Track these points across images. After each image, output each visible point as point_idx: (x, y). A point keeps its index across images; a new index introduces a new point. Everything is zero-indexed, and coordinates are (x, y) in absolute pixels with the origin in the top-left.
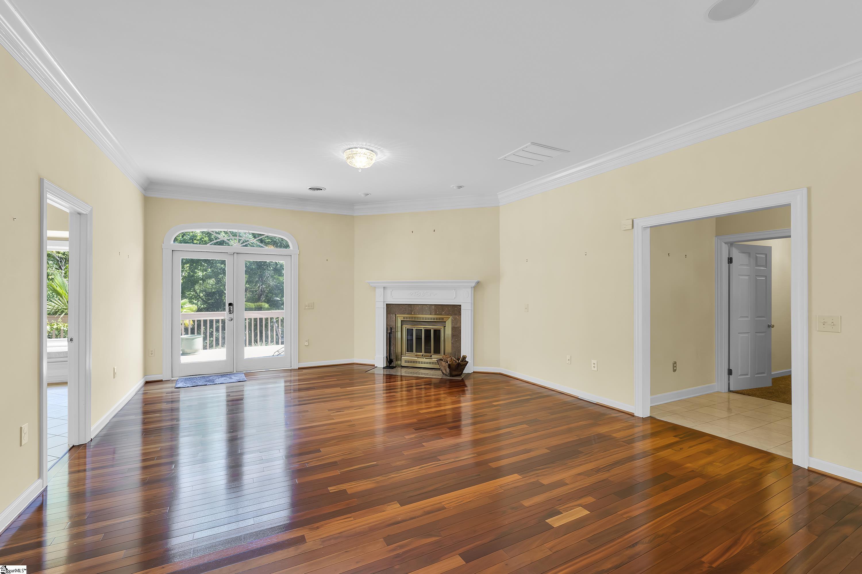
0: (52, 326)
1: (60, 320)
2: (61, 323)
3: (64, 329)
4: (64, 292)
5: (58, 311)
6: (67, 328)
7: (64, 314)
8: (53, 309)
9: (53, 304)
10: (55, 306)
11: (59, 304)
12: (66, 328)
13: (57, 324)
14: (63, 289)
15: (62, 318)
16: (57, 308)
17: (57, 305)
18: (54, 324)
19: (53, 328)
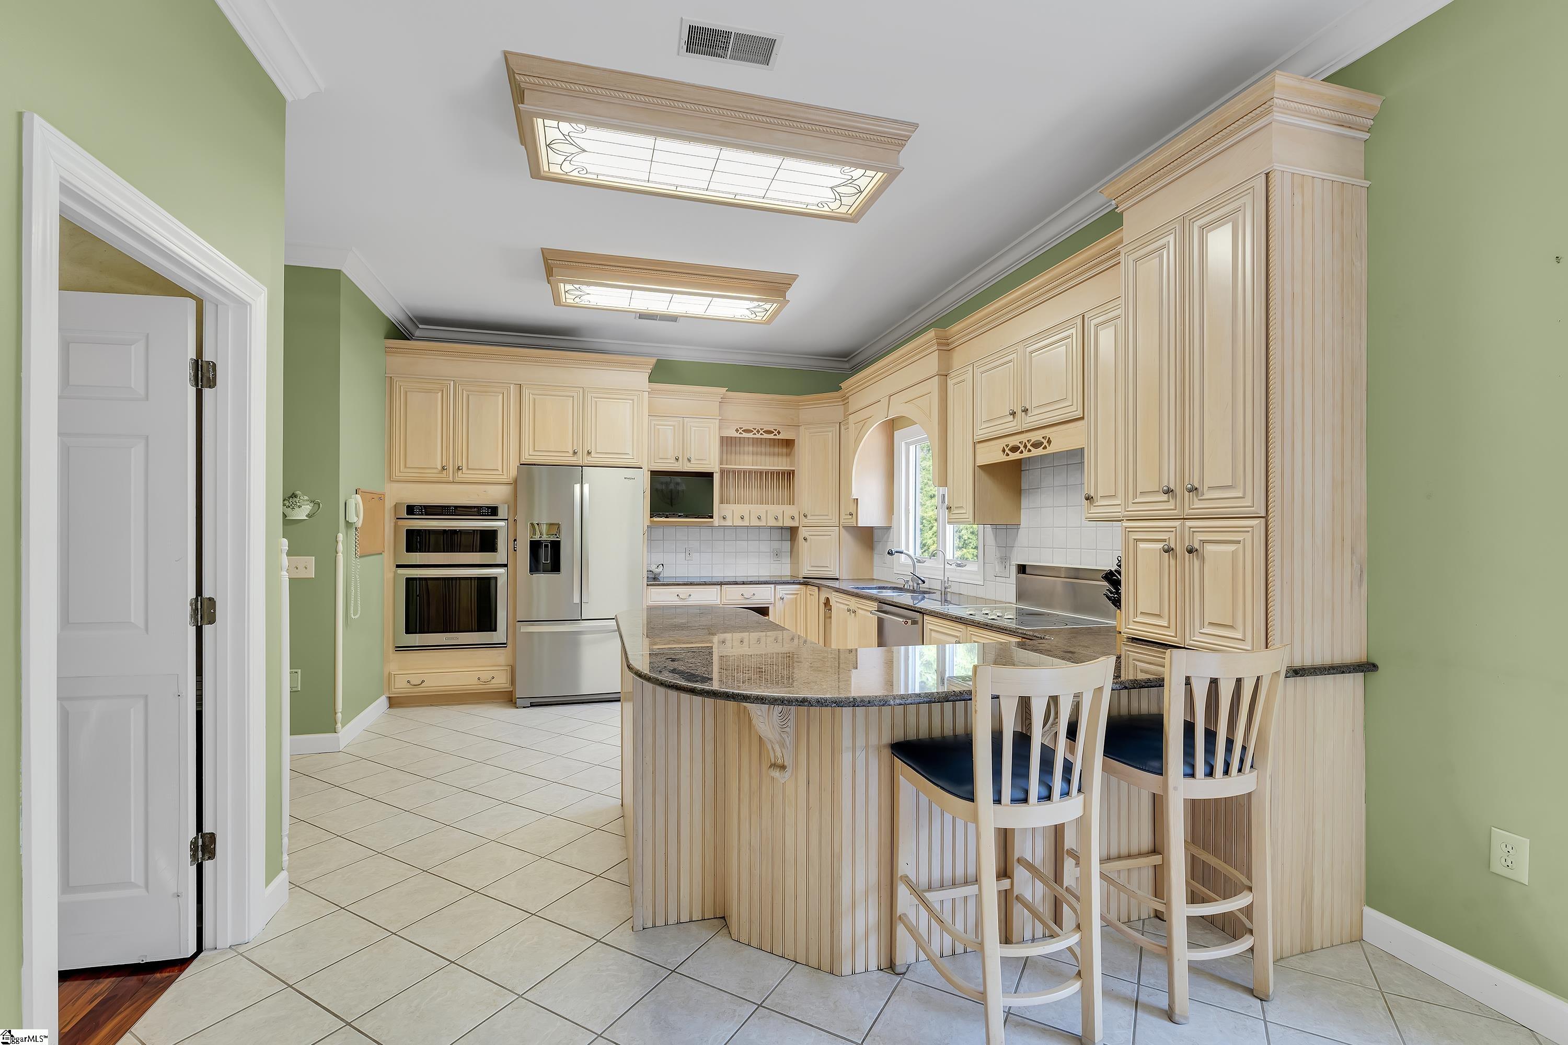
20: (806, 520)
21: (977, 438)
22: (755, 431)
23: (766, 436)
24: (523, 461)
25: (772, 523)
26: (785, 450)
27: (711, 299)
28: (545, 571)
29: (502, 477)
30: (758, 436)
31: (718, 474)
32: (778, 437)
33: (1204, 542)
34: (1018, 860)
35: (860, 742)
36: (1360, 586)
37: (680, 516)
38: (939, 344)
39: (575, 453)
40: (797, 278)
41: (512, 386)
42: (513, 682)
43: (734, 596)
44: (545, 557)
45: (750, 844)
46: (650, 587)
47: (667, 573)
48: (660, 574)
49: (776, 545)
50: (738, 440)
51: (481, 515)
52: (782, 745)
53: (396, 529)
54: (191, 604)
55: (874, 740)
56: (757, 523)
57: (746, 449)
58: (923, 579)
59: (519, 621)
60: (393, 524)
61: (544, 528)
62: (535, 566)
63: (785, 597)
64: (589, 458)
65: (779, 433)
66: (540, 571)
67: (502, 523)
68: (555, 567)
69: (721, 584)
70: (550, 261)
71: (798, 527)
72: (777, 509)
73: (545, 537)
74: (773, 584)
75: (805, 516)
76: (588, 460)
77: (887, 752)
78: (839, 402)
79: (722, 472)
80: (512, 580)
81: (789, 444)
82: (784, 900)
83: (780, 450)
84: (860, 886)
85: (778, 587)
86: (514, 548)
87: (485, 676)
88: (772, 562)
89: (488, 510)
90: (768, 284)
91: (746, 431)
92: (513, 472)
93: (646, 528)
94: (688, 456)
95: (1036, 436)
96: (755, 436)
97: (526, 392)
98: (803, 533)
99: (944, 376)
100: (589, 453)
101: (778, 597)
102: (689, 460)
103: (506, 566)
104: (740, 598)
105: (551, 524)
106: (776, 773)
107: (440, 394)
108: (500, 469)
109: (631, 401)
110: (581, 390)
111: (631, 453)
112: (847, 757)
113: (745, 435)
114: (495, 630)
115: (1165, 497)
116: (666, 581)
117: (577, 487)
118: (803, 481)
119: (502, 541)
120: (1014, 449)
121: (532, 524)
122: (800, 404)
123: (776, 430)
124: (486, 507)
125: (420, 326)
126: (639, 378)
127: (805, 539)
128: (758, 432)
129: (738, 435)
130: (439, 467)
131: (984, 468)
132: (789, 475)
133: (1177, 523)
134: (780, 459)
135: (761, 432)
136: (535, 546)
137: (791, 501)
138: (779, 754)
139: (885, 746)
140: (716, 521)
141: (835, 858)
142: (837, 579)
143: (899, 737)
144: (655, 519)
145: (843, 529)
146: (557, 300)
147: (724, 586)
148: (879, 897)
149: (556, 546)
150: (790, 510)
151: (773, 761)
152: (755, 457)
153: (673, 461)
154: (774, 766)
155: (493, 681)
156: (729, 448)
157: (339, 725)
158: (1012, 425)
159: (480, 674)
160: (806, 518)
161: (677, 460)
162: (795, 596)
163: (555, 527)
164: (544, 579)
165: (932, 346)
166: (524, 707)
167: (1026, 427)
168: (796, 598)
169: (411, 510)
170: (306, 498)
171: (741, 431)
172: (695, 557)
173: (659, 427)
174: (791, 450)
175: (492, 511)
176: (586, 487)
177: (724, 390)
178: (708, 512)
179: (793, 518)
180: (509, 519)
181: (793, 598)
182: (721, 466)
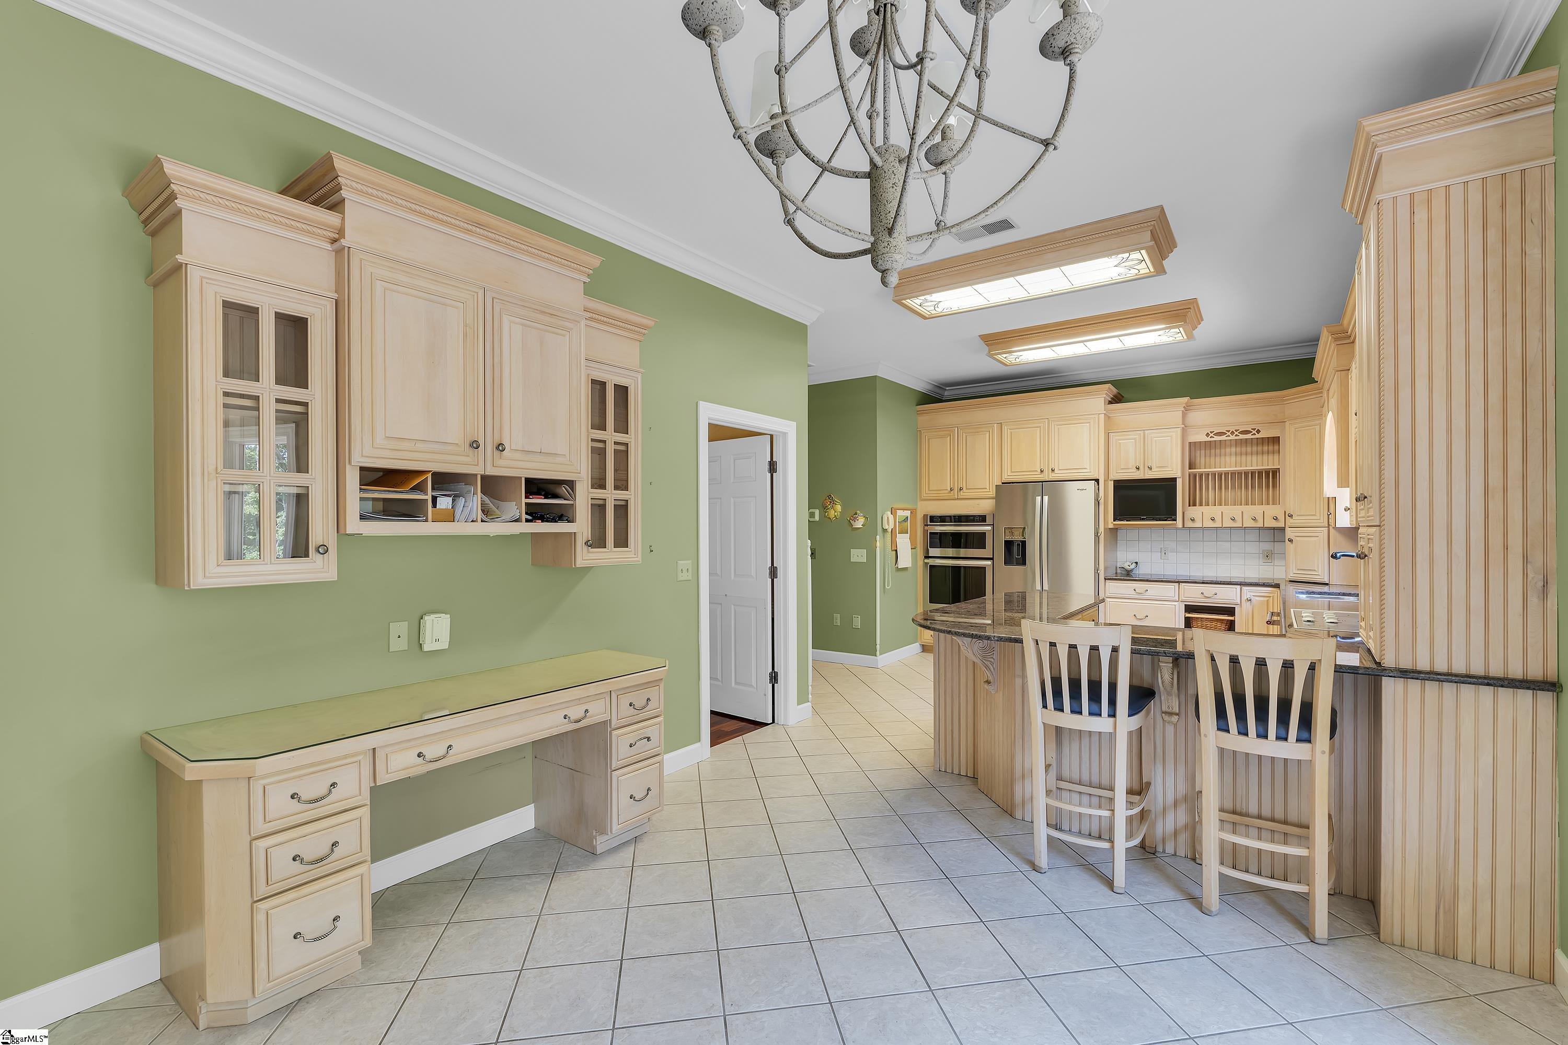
20: (1291, 521)
22: (1229, 434)
23: (1243, 436)
24: (1003, 480)
25: (1249, 523)
26: (1273, 447)
27: (1118, 338)
28: (1016, 564)
29: (989, 493)
30: (1233, 437)
31: (1183, 479)
32: (1257, 436)
37: (1143, 519)
39: (1042, 471)
40: (1200, 301)
41: (995, 425)
43: (1193, 594)
44: (1015, 553)
45: (984, 731)
47: (1141, 571)
48: (1134, 572)
49: (1265, 546)
50: (1209, 445)
51: (975, 522)
52: (987, 668)
53: (925, 531)
54: (769, 569)
56: (1211, 524)
57: (1228, 450)
60: (922, 529)
61: (1015, 531)
62: (1008, 561)
63: (1252, 598)
64: (1053, 475)
65: (1258, 431)
66: (1013, 563)
67: (989, 528)
68: (1023, 562)
69: (1178, 582)
70: (987, 342)
71: (1284, 528)
72: (1256, 510)
73: (1015, 538)
74: (1238, 585)
75: (1291, 516)
76: (1052, 476)
78: (1316, 394)
79: (1193, 477)
80: (995, 571)
81: (1276, 440)
82: (995, 767)
83: (1268, 447)
84: (1028, 765)
85: (1244, 588)
88: (1260, 563)
89: (980, 518)
91: (1218, 434)
92: (996, 489)
93: (1109, 530)
94: (1152, 464)
96: (1229, 438)
97: (1005, 428)
98: (1289, 533)
100: (1053, 470)
101: (1246, 598)
102: (1153, 468)
103: (991, 559)
104: (1200, 597)
105: (1020, 528)
106: (988, 687)
107: (949, 438)
108: (988, 488)
109: (1088, 424)
110: (1047, 421)
111: (1088, 467)
113: (1218, 438)
117: (1039, 499)
118: (1290, 480)
119: (989, 541)
121: (1007, 529)
122: (1284, 398)
123: (1254, 429)
124: (979, 516)
125: (947, 389)
126: (1100, 403)
127: (1292, 540)
128: (1232, 433)
129: (1209, 439)
130: (949, 489)
132: (1274, 474)
134: (1267, 456)
135: (1236, 433)
136: (1009, 544)
137: (1275, 500)
138: (987, 675)
140: (1182, 523)
141: (1012, 743)
142: (1327, 584)
144: (1119, 522)
145: (1333, 530)
146: (1003, 364)
147: (1182, 584)
149: (1024, 544)
150: (1272, 510)
151: (987, 678)
153: (1135, 470)
154: (986, 681)
156: (1208, 452)
157: (878, 653)
160: (1292, 518)
161: (1138, 469)
162: (1267, 599)
163: (1023, 530)
164: (1015, 570)
168: (1267, 601)
169: (933, 519)
170: (861, 514)
171: (1212, 435)
172: (1172, 556)
173: (1120, 442)
174: (1276, 447)
175: (982, 519)
176: (1046, 498)
177: (1186, 399)
178: (1170, 514)
179: (1276, 519)
180: (993, 525)
181: (1264, 601)
182: (1190, 471)
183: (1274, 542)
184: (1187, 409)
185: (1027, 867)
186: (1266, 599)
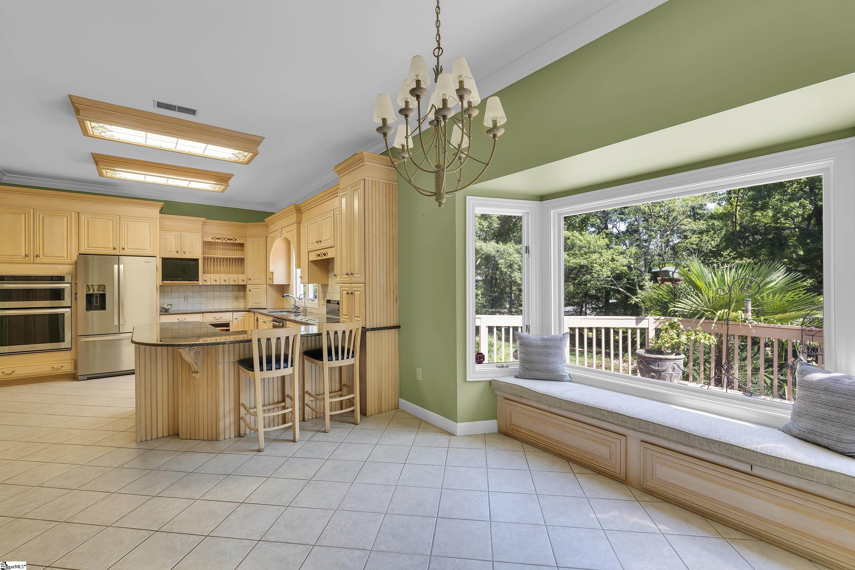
0: (689, 337)
1: (699, 328)
2: (700, 332)
3: (706, 342)
4: (704, 285)
5: (697, 314)
6: (710, 341)
7: (704, 318)
8: (690, 310)
9: (690, 303)
10: (694, 306)
11: (698, 304)
12: (708, 341)
13: (696, 334)
14: (701, 280)
15: (701, 324)
16: (696, 309)
17: (696, 304)
18: (692, 334)
19: (691, 340)
20: (250, 281)
21: (309, 250)
22: (223, 239)
23: (228, 241)
24: (81, 252)
25: (232, 283)
26: (240, 248)
27: (189, 182)
28: (96, 309)
29: (67, 261)
30: (224, 241)
31: (201, 260)
32: (235, 242)
33: (355, 291)
34: (287, 396)
35: (226, 360)
36: (396, 303)
37: (179, 280)
38: (296, 210)
39: (114, 249)
40: (233, 176)
41: (73, 213)
42: (76, 368)
43: (210, 318)
44: (96, 302)
45: (186, 403)
46: (161, 316)
47: (173, 309)
48: (169, 309)
49: (236, 293)
50: (212, 243)
51: (53, 281)
52: (196, 364)
55: (232, 359)
56: (215, 283)
57: (219, 247)
58: (298, 307)
59: (79, 336)
61: (96, 288)
62: (90, 306)
63: (237, 318)
64: (124, 251)
65: (236, 240)
66: (93, 309)
67: (68, 285)
68: (103, 307)
69: (203, 313)
70: (96, 159)
71: (246, 285)
72: (235, 276)
73: (96, 292)
74: (232, 312)
75: (250, 280)
77: (237, 364)
78: (265, 227)
79: (204, 258)
80: (74, 315)
81: (242, 245)
82: (199, 419)
83: (238, 248)
84: (227, 409)
85: (234, 313)
86: (76, 298)
87: (56, 366)
88: (234, 301)
89: (58, 278)
90: (219, 177)
91: (218, 239)
92: (74, 258)
93: (158, 286)
94: (184, 251)
95: (324, 251)
96: (222, 241)
97: (82, 217)
98: (249, 287)
99: (299, 223)
100: (123, 249)
101: (234, 318)
102: (185, 253)
103: (70, 307)
104: (213, 319)
105: (100, 285)
106: (194, 375)
107: (23, 216)
108: (66, 256)
109: (149, 223)
110: (118, 217)
111: (149, 249)
112: (221, 367)
113: (217, 241)
114: (64, 342)
115: (347, 276)
116: (173, 312)
117: (116, 266)
118: (248, 263)
119: (67, 295)
120: (319, 255)
121: (88, 286)
122: (246, 226)
124: (57, 276)
126: (154, 212)
127: (250, 291)
128: (224, 239)
129: (213, 240)
130: (25, 255)
131: (312, 262)
132: (242, 260)
133: (349, 285)
134: (238, 252)
135: (226, 239)
136: (89, 297)
137: (243, 272)
138: (195, 368)
139: (236, 361)
140: (200, 282)
141: (217, 401)
142: (266, 309)
143: (242, 357)
144: (164, 282)
145: (267, 286)
146: (101, 174)
147: (205, 314)
148: (235, 413)
149: (103, 297)
150: (241, 277)
151: (193, 371)
152: (224, 251)
153: (175, 253)
154: (194, 372)
155: (63, 368)
156: (209, 246)
158: (317, 246)
159: (53, 366)
161: (177, 252)
163: (102, 287)
164: (95, 314)
165: (293, 211)
166: (83, 380)
167: (321, 248)
171: (214, 239)
172: (190, 300)
173: (166, 236)
174: (242, 248)
175: (61, 279)
176: (122, 266)
177: (204, 219)
178: (196, 278)
179: (243, 281)
180: (71, 283)
181: (242, 318)
182: (204, 256)
183: (239, 291)
184: (204, 224)
185: (255, 452)
186: (243, 317)
